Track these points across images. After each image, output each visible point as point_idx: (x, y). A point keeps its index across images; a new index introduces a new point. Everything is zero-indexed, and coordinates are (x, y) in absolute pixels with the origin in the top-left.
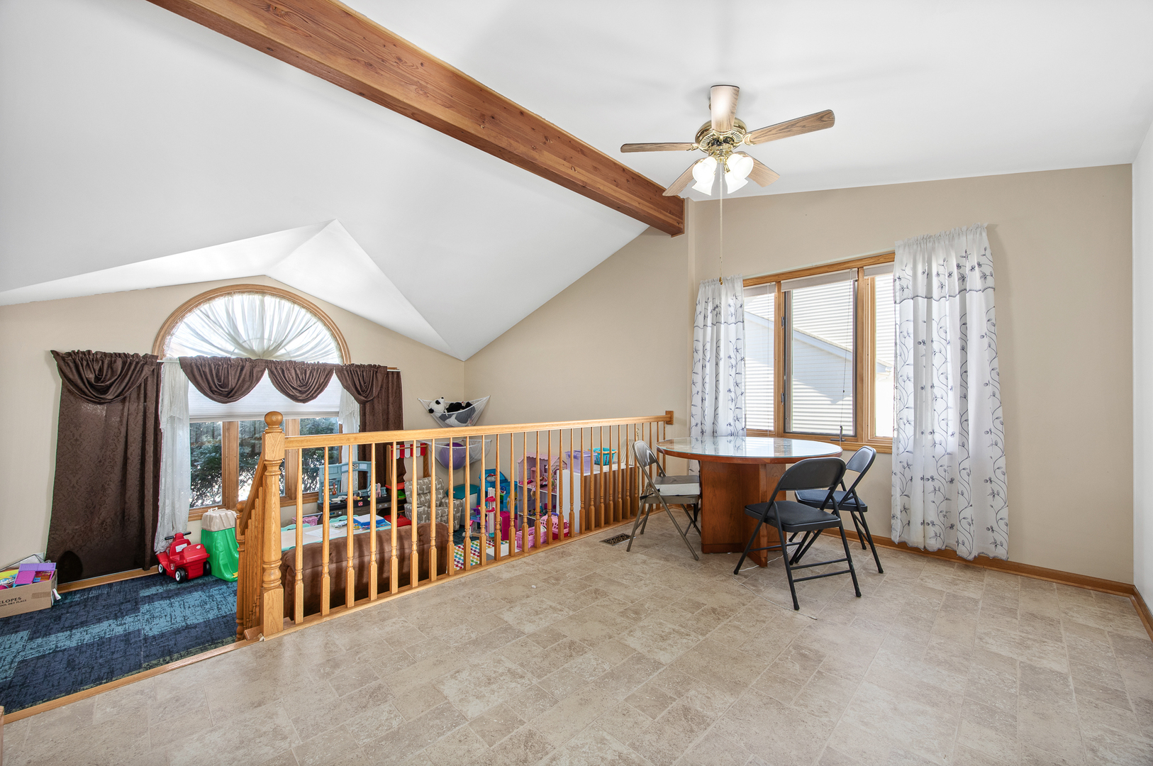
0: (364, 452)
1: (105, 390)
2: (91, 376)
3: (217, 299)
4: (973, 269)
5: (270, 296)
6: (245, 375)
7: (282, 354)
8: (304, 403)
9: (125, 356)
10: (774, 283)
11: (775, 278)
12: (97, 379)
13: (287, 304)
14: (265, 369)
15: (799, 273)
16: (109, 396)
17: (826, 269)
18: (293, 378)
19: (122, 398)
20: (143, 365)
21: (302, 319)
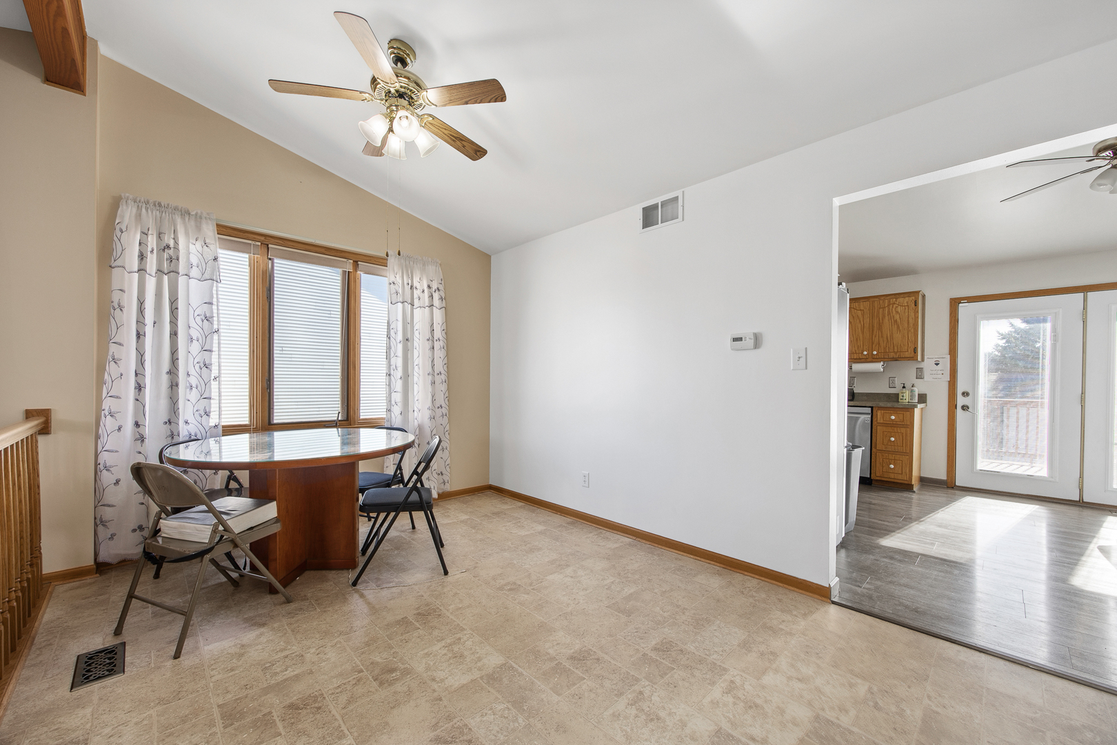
4: (435, 291)
10: (259, 244)
11: (263, 238)
15: (294, 244)
17: (323, 250)
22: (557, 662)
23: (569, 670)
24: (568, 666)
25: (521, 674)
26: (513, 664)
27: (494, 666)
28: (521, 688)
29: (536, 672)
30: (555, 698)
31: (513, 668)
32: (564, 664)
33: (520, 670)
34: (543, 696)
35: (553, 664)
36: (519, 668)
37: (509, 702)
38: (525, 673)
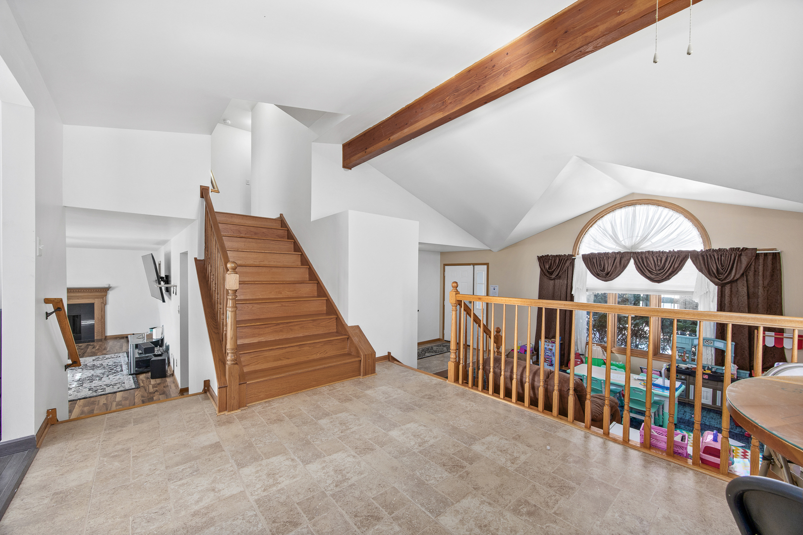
0: (721, 331)
1: (551, 273)
2: (547, 267)
3: (605, 216)
5: (640, 206)
6: (616, 263)
7: (646, 247)
8: (659, 283)
9: (560, 256)
12: (549, 268)
13: (652, 208)
14: (630, 259)
16: (553, 277)
18: (651, 264)
19: (558, 277)
20: (566, 260)
21: (665, 217)
22: (392, 515)
23: (383, 507)
24: (384, 510)
25: (422, 505)
26: (430, 515)
27: (446, 515)
28: (421, 494)
29: (410, 506)
30: (396, 485)
31: (430, 511)
32: (387, 513)
33: (423, 509)
34: (405, 487)
35: (396, 513)
36: (425, 511)
37: (427, 484)
38: (419, 506)
